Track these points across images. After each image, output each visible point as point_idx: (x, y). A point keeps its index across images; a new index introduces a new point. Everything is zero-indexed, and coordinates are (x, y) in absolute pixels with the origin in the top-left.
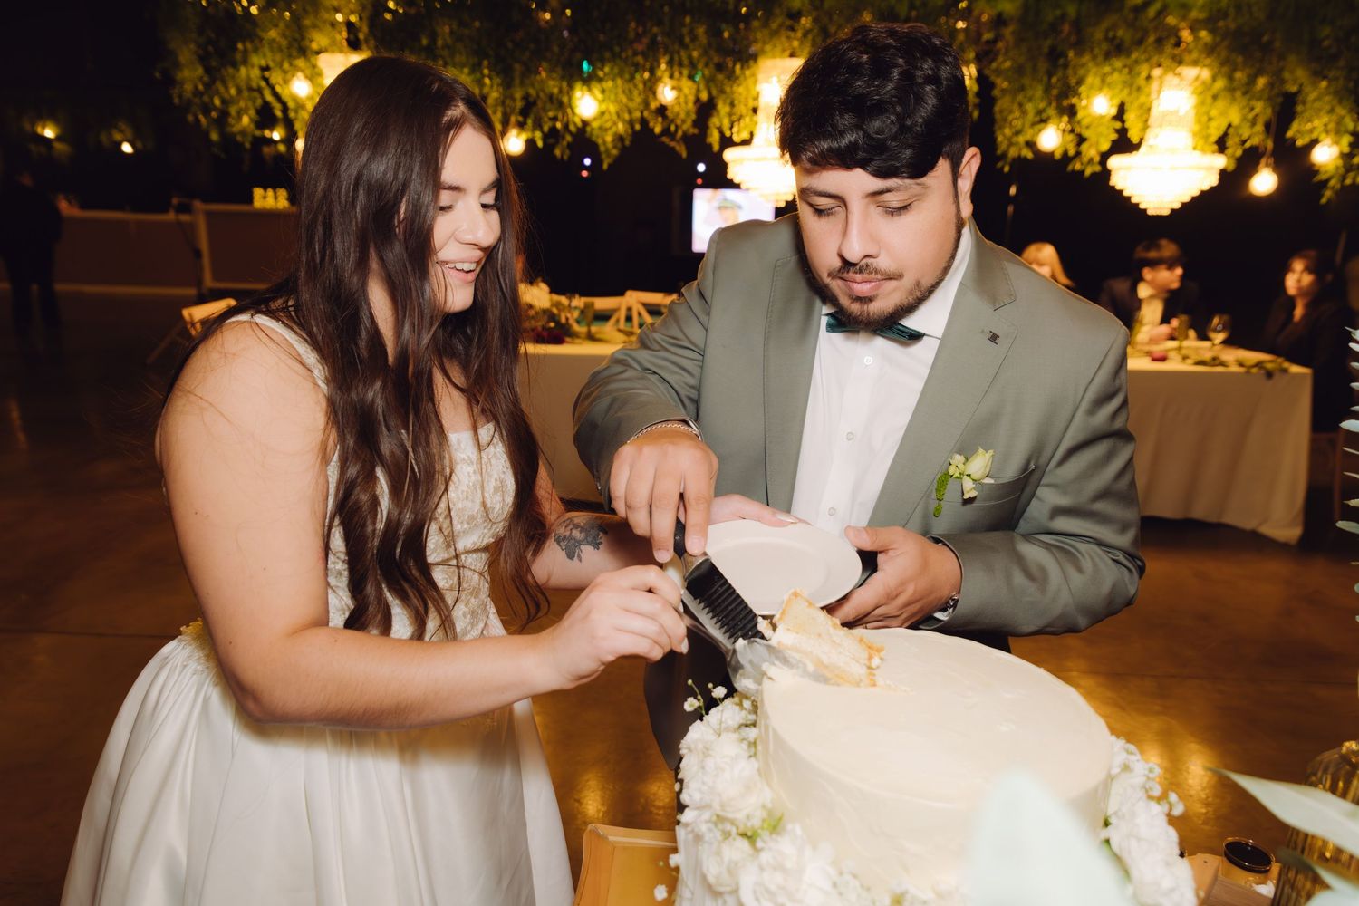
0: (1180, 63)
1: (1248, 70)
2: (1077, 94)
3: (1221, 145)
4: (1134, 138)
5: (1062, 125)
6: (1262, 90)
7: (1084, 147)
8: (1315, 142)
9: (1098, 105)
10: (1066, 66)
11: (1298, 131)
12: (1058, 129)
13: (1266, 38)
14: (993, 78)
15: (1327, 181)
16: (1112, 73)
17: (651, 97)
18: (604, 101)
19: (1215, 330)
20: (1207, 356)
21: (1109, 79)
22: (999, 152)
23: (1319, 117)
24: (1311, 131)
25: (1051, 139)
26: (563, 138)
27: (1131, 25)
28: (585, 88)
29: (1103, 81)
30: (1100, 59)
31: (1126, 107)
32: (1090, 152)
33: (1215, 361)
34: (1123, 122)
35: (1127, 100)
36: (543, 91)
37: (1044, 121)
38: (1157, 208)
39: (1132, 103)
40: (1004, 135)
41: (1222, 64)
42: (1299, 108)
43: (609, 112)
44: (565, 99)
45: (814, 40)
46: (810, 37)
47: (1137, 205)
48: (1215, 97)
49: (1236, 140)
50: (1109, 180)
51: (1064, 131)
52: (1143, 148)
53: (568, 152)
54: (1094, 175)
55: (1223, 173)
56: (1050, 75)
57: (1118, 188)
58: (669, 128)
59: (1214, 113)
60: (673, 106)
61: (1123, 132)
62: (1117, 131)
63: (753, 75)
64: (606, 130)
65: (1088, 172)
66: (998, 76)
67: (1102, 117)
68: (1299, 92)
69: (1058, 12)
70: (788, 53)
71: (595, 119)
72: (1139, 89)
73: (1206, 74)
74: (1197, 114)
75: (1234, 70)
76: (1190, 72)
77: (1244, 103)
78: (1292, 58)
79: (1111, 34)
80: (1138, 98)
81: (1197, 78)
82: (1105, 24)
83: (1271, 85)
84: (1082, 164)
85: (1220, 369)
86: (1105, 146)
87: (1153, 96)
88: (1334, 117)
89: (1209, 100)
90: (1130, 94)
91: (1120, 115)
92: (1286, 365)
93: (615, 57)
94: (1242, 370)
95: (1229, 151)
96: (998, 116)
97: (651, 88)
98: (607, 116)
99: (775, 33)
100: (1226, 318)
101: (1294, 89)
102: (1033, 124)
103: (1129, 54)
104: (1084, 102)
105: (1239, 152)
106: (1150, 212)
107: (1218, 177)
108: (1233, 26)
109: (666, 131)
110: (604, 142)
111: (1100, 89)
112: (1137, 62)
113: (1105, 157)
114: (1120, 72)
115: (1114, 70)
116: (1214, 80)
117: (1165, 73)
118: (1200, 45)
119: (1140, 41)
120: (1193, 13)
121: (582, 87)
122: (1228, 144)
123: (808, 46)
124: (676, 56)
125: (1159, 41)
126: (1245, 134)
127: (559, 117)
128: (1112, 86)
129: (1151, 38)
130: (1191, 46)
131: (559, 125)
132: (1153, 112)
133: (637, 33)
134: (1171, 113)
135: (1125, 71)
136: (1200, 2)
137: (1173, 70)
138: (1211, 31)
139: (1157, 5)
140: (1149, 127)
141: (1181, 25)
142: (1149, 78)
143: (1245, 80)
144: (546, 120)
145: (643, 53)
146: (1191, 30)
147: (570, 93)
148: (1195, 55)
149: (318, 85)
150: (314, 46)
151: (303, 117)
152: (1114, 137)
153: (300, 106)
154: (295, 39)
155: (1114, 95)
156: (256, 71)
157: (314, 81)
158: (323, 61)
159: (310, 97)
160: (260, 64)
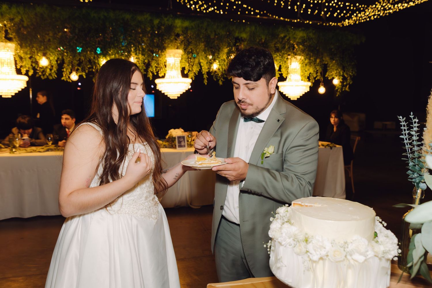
0: (296, 55)
1: (314, 57)
3: (309, 79)
4: (285, 76)
6: (318, 63)
8: (333, 78)
11: (328, 75)
13: (317, 48)
15: (337, 90)
21: (276, 59)
23: (334, 71)
24: (332, 75)
27: (281, 43)
28: (104, 58)
31: (282, 67)
34: (281, 71)
35: (282, 65)
36: (88, 58)
38: (294, 98)
41: (307, 55)
42: (328, 68)
44: (96, 61)
45: (185, 44)
46: (183, 43)
47: (288, 97)
49: (312, 77)
52: (287, 80)
55: (310, 87)
57: (282, 92)
59: (306, 69)
61: (281, 75)
63: (165, 55)
68: (327, 64)
70: (176, 47)
72: (285, 62)
73: (303, 58)
74: (301, 69)
75: (310, 57)
76: (299, 57)
77: (314, 67)
78: (325, 54)
79: (276, 45)
80: (285, 64)
81: (300, 59)
82: (274, 43)
83: (320, 62)
87: (289, 64)
88: (338, 71)
89: (305, 66)
90: (283, 63)
92: (335, 145)
93: (115, 47)
94: (324, 147)
95: (311, 81)
99: (172, 41)
101: (326, 63)
103: (281, 52)
105: (314, 81)
106: (292, 99)
107: (309, 89)
108: (308, 44)
112: (284, 54)
114: (279, 57)
115: (277, 56)
116: (305, 60)
117: (292, 57)
118: (300, 50)
119: (284, 48)
120: (297, 40)
121: (103, 57)
122: (311, 79)
123: (183, 45)
124: (137, 47)
125: (289, 48)
126: (315, 76)
127: (94, 67)
128: (277, 61)
129: (287, 47)
130: (298, 50)
131: (94, 70)
132: (289, 69)
133: (124, 39)
134: (295, 69)
135: (280, 56)
136: (299, 37)
137: (294, 56)
138: (303, 46)
139: (288, 37)
140: (289, 73)
141: (294, 43)
142: (287, 59)
143: (314, 60)
144: (87, 68)
145: (126, 46)
146: (297, 45)
147: (98, 59)
148: (299, 52)
152: (279, 76)
155: (278, 64)
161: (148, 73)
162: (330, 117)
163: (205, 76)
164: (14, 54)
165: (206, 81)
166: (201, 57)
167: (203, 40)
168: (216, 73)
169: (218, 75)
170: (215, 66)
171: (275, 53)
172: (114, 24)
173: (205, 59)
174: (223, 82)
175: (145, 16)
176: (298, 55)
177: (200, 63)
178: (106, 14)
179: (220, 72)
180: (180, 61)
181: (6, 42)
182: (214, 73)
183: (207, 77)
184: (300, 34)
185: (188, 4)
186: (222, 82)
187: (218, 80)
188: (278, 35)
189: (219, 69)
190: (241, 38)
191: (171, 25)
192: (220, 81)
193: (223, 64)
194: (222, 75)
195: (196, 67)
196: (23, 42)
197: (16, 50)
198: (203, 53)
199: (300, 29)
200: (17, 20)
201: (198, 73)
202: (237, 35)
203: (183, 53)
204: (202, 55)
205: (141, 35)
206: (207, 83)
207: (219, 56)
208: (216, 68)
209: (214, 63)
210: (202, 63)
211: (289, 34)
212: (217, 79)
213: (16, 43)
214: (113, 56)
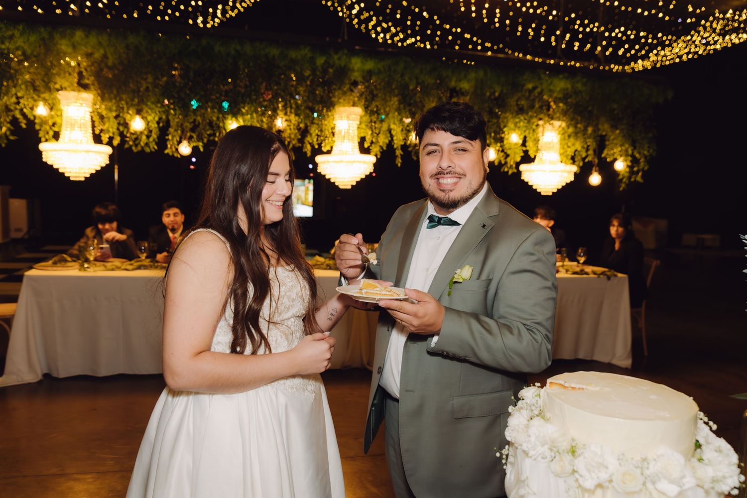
0: (552, 119)
1: (583, 124)
2: (504, 132)
3: (573, 159)
4: (532, 155)
5: (497, 148)
6: (591, 134)
7: (508, 159)
8: (615, 160)
9: (514, 138)
10: (498, 118)
11: (607, 154)
12: (496, 150)
13: (590, 108)
15: (622, 180)
16: (519, 122)
17: (272, 125)
18: (242, 120)
19: (580, 256)
20: (578, 269)
21: (518, 125)
23: (617, 148)
24: (613, 154)
27: (527, 99)
28: (234, 119)
29: (516, 125)
30: (514, 114)
31: (527, 139)
32: (511, 162)
33: (582, 272)
34: (526, 147)
35: (527, 136)
36: (208, 119)
38: (546, 192)
39: (530, 138)
41: (572, 120)
42: (607, 143)
44: (221, 125)
45: (366, 98)
46: (364, 97)
47: (536, 190)
48: (569, 136)
49: (579, 158)
50: (521, 176)
51: (499, 151)
52: (536, 161)
54: (513, 173)
55: (575, 174)
57: (526, 181)
59: (570, 144)
60: (284, 131)
61: (526, 152)
62: (523, 151)
63: (333, 115)
65: (510, 172)
67: (516, 144)
68: (606, 135)
70: (351, 103)
72: (534, 130)
73: (564, 124)
74: (561, 144)
75: (577, 123)
76: (557, 123)
77: (582, 140)
78: (603, 119)
79: (518, 103)
80: (532, 135)
81: (560, 126)
82: (515, 98)
83: (594, 131)
84: (507, 168)
85: (585, 276)
86: (518, 159)
87: (540, 134)
88: (623, 148)
89: (567, 138)
90: (529, 133)
91: (524, 144)
92: (616, 273)
93: (252, 102)
94: (596, 276)
95: (576, 163)
97: (272, 119)
99: (345, 93)
100: (584, 249)
101: (604, 133)
103: (527, 113)
104: (506, 136)
105: (581, 164)
106: (543, 194)
107: (573, 176)
108: (574, 102)
112: (532, 117)
113: (518, 165)
114: (524, 122)
115: (521, 120)
116: (568, 128)
117: (545, 123)
118: (560, 110)
119: (532, 107)
120: (555, 95)
121: (232, 117)
122: (576, 159)
123: (363, 101)
124: (288, 103)
125: (541, 107)
126: (584, 155)
127: (218, 134)
128: (520, 129)
129: (537, 106)
130: (556, 110)
131: (216, 139)
132: (540, 142)
133: (267, 89)
134: (549, 143)
135: (526, 121)
136: (558, 89)
137: (549, 122)
138: (565, 104)
139: (539, 90)
140: (539, 150)
141: (550, 100)
142: (537, 125)
143: (582, 128)
144: (206, 136)
145: (270, 100)
146: (555, 102)
147: (225, 121)
148: (558, 115)
149: (57, 110)
150: (57, 86)
151: (46, 129)
152: (522, 154)
153: (44, 122)
154: (44, 81)
155: (521, 134)
156: (14, 100)
157: (54, 107)
158: (61, 95)
159: (52, 117)
160: (16, 94)
161: (304, 145)
162: (610, 224)
163: (399, 152)
164: (91, 110)
165: (400, 161)
166: (392, 121)
167: (396, 91)
171: (517, 116)
172: (252, 64)
173: (399, 124)
175: (303, 52)
176: (556, 120)
177: (390, 131)
178: (238, 48)
180: (357, 126)
181: (79, 91)
182: (412, 146)
183: (402, 153)
184: (561, 85)
188: (524, 85)
190: (461, 89)
191: (345, 66)
195: (384, 136)
196: (105, 91)
197: (95, 104)
198: (396, 113)
199: (561, 76)
201: (387, 147)
202: (453, 84)
203: (363, 113)
204: (394, 117)
206: (401, 164)
210: (394, 130)
211: (541, 84)
213: (95, 92)
214: (249, 116)
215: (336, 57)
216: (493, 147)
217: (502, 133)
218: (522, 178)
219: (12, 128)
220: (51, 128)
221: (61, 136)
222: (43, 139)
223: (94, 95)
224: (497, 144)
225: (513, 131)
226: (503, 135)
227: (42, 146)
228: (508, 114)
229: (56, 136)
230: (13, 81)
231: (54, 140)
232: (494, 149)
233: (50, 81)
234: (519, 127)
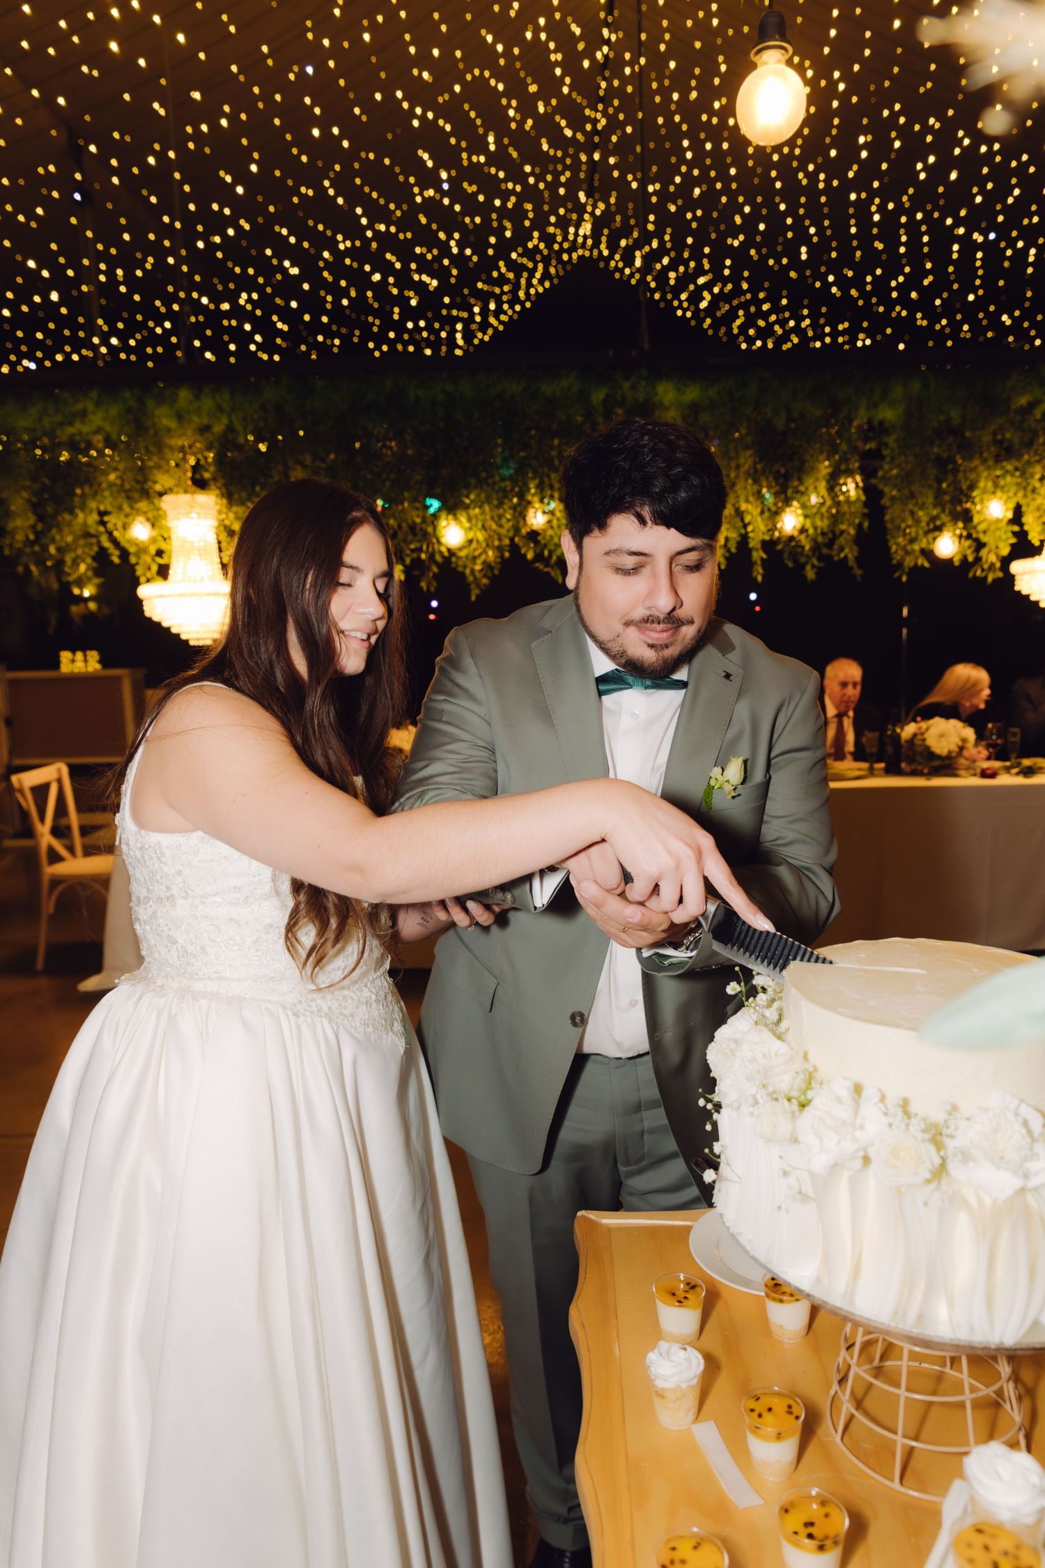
2: (969, 498)
4: (1035, 538)
5: (958, 532)
7: (983, 552)
9: (994, 509)
10: (956, 470)
12: (954, 535)
14: (881, 486)
16: (1003, 476)
17: (521, 523)
18: (471, 529)
21: (1002, 482)
22: (894, 562)
25: (947, 546)
26: (429, 569)
27: (1019, 427)
28: (450, 517)
29: (996, 485)
30: (991, 463)
31: (1024, 509)
32: (991, 557)
34: (1021, 525)
35: (1023, 502)
36: (406, 521)
37: (939, 529)
39: (1028, 505)
40: (897, 544)
43: (478, 541)
44: (430, 529)
50: (1014, 585)
51: (961, 536)
53: (435, 584)
54: (995, 581)
56: (940, 482)
57: (1024, 592)
58: (542, 553)
60: (545, 531)
61: (1022, 535)
62: (1014, 533)
64: (475, 558)
65: (990, 579)
66: (885, 485)
67: (998, 521)
69: (942, 418)
71: (460, 549)
72: (1034, 490)
79: (999, 437)
80: (1034, 499)
82: (992, 428)
84: (983, 570)
86: (1005, 551)
90: (1025, 496)
91: (1018, 518)
93: (481, 483)
96: (889, 526)
97: (520, 513)
98: (474, 545)
102: (926, 533)
103: (1019, 457)
104: (978, 507)
109: (539, 557)
110: (472, 571)
111: (994, 493)
112: (1028, 463)
113: (1006, 562)
114: (1013, 475)
115: (1007, 472)
119: (1030, 443)
121: (448, 514)
124: (546, 479)
127: (425, 547)
128: (1006, 489)
129: (1040, 439)
131: (423, 556)
133: (505, 460)
135: (1018, 474)
139: (1043, 406)
142: (1042, 479)
144: (408, 552)
145: (511, 478)
147: (435, 523)
149: (161, 528)
150: (158, 487)
151: (145, 561)
152: (1013, 540)
153: (142, 550)
154: (138, 482)
155: (1009, 498)
156: (95, 517)
157: (158, 524)
158: (167, 502)
159: (153, 540)
160: (98, 509)
163: (758, 555)
164: (215, 523)
165: (761, 571)
166: (742, 499)
167: (749, 440)
168: (793, 544)
169: (800, 550)
170: (790, 522)
171: (999, 465)
172: (477, 415)
173: (756, 502)
174: (819, 572)
175: (564, 383)
177: (739, 514)
178: (449, 388)
179: (809, 539)
181: (193, 493)
182: (785, 542)
183: (765, 556)
185: (741, 338)
186: (815, 570)
187: (803, 566)
188: (1009, 401)
189: (803, 530)
190: (881, 423)
191: (646, 399)
192: (808, 567)
193: (816, 514)
194: (816, 547)
196: (233, 488)
197: (220, 512)
198: (750, 481)
200: (218, 428)
201: (737, 548)
204: (746, 488)
205: (556, 442)
206: (763, 576)
207: (802, 488)
208: (794, 527)
209: (784, 511)
210: (747, 512)
212: (796, 561)
213: (218, 492)
214: (477, 510)
215: (627, 385)
216: (949, 531)
217: (967, 502)
218: (1017, 588)
219: (95, 565)
220: (153, 560)
221: (171, 572)
222: (142, 579)
223: (217, 496)
224: (956, 524)
225: (991, 497)
226: (968, 505)
227: (143, 591)
228: (976, 462)
229: (163, 572)
230: (91, 486)
231: (160, 579)
232: (951, 534)
233: (145, 481)
234: (1003, 488)
